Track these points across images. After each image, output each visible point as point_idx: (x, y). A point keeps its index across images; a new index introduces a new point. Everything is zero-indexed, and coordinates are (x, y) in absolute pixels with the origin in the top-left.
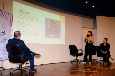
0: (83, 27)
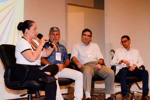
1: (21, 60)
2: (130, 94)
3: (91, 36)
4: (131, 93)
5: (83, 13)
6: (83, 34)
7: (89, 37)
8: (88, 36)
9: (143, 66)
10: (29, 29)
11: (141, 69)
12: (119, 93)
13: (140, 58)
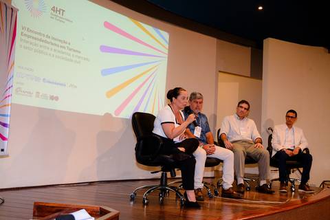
0: (220, 71)
1: (158, 131)
2: (289, 183)
3: (248, 109)
4: (291, 181)
5: (238, 84)
6: (238, 106)
7: (246, 111)
8: (245, 109)
9: (306, 149)
10: (176, 98)
11: (305, 152)
12: (276, 180)
13: (304, 139)
